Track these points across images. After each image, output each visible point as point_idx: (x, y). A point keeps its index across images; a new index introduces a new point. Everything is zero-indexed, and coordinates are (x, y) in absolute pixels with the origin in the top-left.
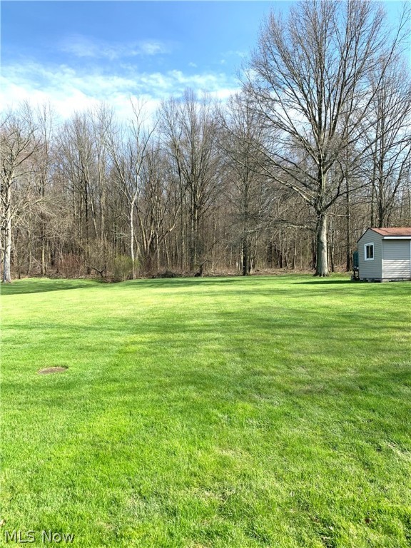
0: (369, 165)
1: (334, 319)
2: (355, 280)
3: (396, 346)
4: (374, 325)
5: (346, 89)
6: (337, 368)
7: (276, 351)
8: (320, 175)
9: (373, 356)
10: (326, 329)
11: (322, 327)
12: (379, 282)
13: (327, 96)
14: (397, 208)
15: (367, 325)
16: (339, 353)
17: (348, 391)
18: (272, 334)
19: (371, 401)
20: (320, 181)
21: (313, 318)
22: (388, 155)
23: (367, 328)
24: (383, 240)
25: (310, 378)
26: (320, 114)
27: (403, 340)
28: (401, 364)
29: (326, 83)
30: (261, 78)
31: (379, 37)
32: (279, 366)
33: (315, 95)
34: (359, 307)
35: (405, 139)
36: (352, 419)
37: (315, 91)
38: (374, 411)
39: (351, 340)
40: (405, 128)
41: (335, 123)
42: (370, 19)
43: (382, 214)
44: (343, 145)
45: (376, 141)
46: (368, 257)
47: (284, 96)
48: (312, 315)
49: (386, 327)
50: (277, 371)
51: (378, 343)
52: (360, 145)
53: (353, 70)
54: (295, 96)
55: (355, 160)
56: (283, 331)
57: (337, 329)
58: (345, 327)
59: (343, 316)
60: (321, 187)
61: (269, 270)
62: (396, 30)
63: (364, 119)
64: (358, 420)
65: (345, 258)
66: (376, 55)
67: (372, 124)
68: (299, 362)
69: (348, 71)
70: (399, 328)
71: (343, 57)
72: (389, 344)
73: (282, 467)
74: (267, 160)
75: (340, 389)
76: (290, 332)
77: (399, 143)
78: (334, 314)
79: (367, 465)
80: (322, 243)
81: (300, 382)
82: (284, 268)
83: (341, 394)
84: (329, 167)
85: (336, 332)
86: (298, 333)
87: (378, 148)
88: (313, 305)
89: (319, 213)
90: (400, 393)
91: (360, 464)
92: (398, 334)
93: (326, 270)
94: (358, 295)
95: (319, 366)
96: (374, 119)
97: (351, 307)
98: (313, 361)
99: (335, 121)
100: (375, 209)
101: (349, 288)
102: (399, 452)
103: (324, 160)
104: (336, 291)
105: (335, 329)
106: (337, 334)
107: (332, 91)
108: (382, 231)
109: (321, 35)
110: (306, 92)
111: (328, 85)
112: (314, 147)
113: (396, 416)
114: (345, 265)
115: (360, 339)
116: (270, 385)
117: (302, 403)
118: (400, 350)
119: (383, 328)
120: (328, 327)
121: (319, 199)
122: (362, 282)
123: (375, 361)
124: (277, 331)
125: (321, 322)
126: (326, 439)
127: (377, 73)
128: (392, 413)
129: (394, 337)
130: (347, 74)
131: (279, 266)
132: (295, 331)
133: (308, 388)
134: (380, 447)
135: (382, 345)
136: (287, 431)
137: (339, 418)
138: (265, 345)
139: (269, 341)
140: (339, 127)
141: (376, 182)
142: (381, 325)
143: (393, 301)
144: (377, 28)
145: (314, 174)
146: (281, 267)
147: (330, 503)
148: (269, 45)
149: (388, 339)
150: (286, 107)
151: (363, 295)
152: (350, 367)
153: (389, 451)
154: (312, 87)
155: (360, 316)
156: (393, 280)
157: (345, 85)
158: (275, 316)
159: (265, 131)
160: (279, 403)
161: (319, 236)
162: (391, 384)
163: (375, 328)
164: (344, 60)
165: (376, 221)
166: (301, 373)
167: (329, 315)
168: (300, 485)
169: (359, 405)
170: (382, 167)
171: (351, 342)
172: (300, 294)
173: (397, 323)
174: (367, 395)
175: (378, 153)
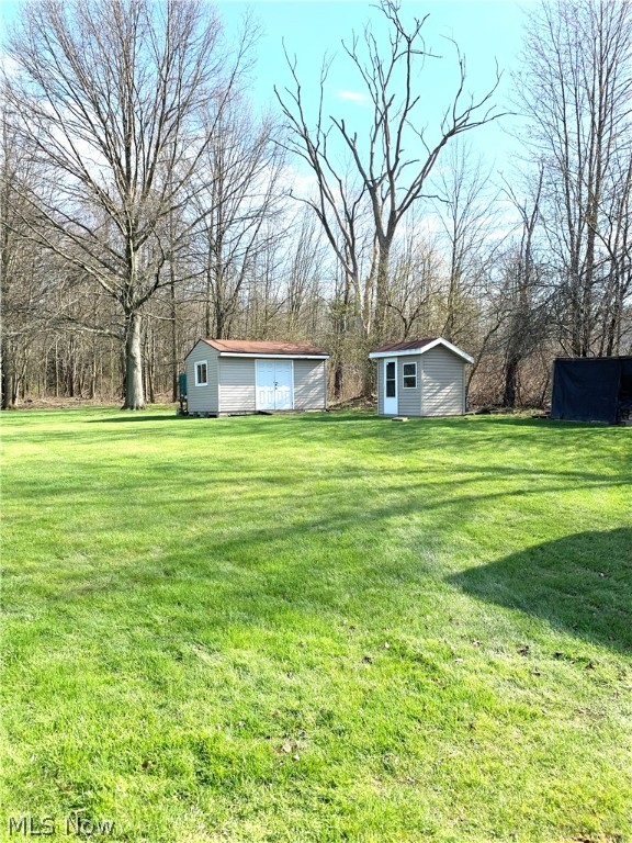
0: (203, 247)
1: (142, 475)
2: (183, 414)
3: (223, 507)
4: (199, 479)
5: (167, 126)
6: (137, 548)
7: (42, 533)
8: (128, 251)
9: (190, 524)
10: (127, 490)
11: (122, 487)
12: (215, 416)
13: (138, 130)
14: (241, 313)
15: (189, 480)
16: (141, 526)
17: (148, 580)
18: (38, 506)
19: (177, 590)
20: (129, 262)
21: (110, 475)
22: (228, 236)
23: (189, 483)
24: (221, 357)
25: (92, 568)
26: (128, 156)
27: (234, 497)
28: (225, 531)
29: (136, 109)
30: (27, 76)
31: (214, 58)
32: (42, 556)
33: (121, 125)
34: (180, 454)
35: (250, 215)
36: (148, 621)
37: (119, 118)
38: (179, 604)
39: (163, 503)
40: (248, 199)
41: (151, 174)
42: (200, 29)
43: (222, 319)
44: (162, 211)
45: (211, 211)
46: (200, 382)
47: (67, 115)
48: (109, 470)
49: (213, 481)
50: (36, 564)
51: (200, 504)
52: (189, 215)
53: (177, 100)
54: (88, 119)
55: (182, 236)
56: (57, 499)
57: (145, 489)
58: (156, 485)
59: (156, 469)
60: (130, 271)
61: (51, 401)
62: (235, 55)
63: (194, 176)
64: (156, 622)
65: (171, 382)
66: (210, 84)
67: (206, 186)
68: (77, 546)
69: (170, 98)
70: (232, 481)
71: (161, 76)
72: (214, 505)
73: (25, 719)
74: (41, 217)
75: (135, 579)
76: (69, 500)
77: (243, 219)
78: (143, 468)
79: (159, 685)
80: (134, 358)
81: (75, 577)
82: (76, 396)
83: (137, 587)
84: (142, 242)
85: (141, 494)
86: (82, 500)
87: (215, 222)
88: (112, 455)
89: (128, 311)
90: (219, 572)
91: (149, 684)
92: (228, 489)
93: (140, 400)
94: (183, 436)
95: (108, 549)
96: (208, 177)
97: (168, 455)
98: (100, 542)
99: (150, 170)
100: (211, 311)
101: (171, 427)
102: (205, 657)
103: (134, 229)
104: (151, 432)
105: (140, 489)
106: (143, 497)
107: (146, 124)
108: (219, 344)
109: (129, 30)
110: (105, 116)
111: (139, 113)
112: (119, 207)
113: (208, 605)
114: (171, 393)
115: (175, 502)
116: (21, 590)
117: (72, 609)
118: (227, 512)
119: (209, 482)
120: (130, 487)
121: (128, 290)
122: (192, 417)
123: (193, 531)
124: (48, 500)
125: (121, 481)
126: (104, 659)
127: (213, 112)
128: (203, 603)
129: (223, 494)
130: (167, 103)
131: (68, 393)
132: (77, 497)
133: (87, 584)
134: (181, 654)
135: (205, 507)
136: (42, 659)
137: (127, 624)
138: (22, 524)
139: (30, 517)
140: (158, 182)
141: (212, 273)
142: (208, 478)
143: (228, 444)
144: (211, 45)
145: (120, 250)
146: (72, 395)
147: (93, 756)
148: (40, 23)
149: (214, 498)
150: (71, 135)
151: (190, 436)
152: (155, 543)
153: (194, 657)
154: (114, 110)
155: (180, 468)
156: (233, 415)
157: (166, 119)
158: (47, 476)
159: (37, 167)
160: (34, 615)
161: (129, 347)
162: (209, 561)
163: (199, 483)
164: (164, 82)
165: (213, 329)
166: (79, 562)
167: (134, 468)
168: (51, 740)
169: (160, 599)
170: (220, 251)
171: (161, 507)
172: (95, 439)
173: (229, 473)
174: (173, 582)
175: (215, 230)
